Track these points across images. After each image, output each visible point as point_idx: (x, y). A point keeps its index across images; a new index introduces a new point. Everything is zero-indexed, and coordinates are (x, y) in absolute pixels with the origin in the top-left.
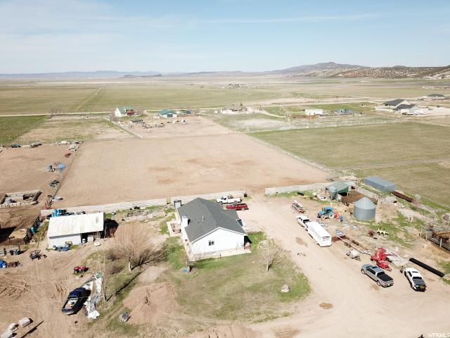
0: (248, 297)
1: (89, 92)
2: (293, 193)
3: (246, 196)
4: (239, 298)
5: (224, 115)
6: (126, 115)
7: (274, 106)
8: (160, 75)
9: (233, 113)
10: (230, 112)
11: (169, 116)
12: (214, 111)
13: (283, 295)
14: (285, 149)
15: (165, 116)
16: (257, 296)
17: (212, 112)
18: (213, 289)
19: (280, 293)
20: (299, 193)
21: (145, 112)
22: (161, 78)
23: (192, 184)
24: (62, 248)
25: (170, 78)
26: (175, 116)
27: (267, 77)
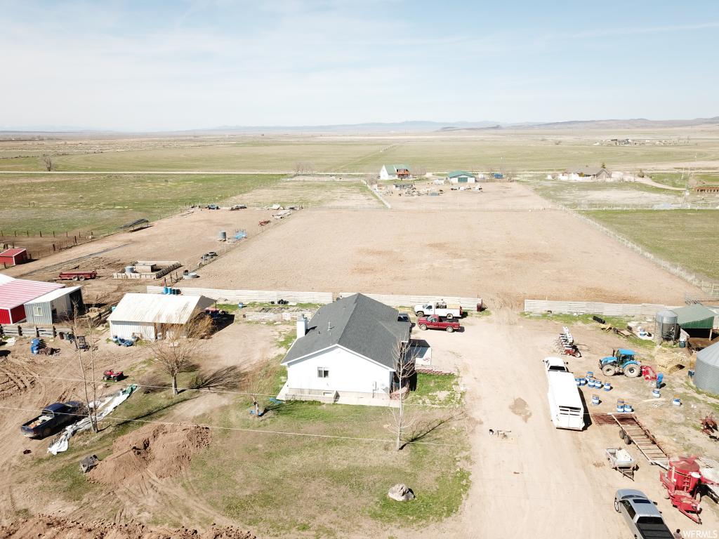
0: (317, 488)
2: (584, 318)
3: (481, 309)
4: (296, 486)
5: (561, 182)
6: (396, 177)
7: (676, 171)
8: (497, 127)
9: (581, 179)
10: (575, 178)
11: (460, 180)
12: (546, 176)
13: (387, 503)
14: (639, 241)
15: (455, 180)
16: (334, 490)
17: (543, 177)
18: (269, 455)
19: (385, 498)
20: (596, 319)
21: (428, 175)
22: (499, 131)
23: (403, 279)
24: (123, 341)
25: (513, 131)
26: (471, 180)
27: (696, 128)
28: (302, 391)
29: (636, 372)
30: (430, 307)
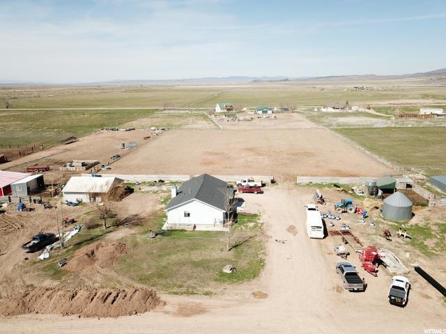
0: (187, 270)
1: (212, 93)
2: (329, 185)
3: (273, 182)
4: (175, 269)
5: (323, 113)
6: (225, 111)
7: (389, 106)
8: (287, 80)
9: (333, 111)
10: (330, 110)
11: (263, 112)
12: (314, 109)
13: (223, 274)
14: (363, 145)
15: (260, 112)
16: (195, 270)
17: (312, 110)
18: (160, 256)
19: (221, 272)
20: (336, 186)
21: (245, 109)
22: (287, 82)
23: (230, 168)
24: (71, 203)
25: (296, 82)
26: (270, 112)
27: (404, 80)
28: (175, 224)
29: (353, 211)
30: (245, 181)
